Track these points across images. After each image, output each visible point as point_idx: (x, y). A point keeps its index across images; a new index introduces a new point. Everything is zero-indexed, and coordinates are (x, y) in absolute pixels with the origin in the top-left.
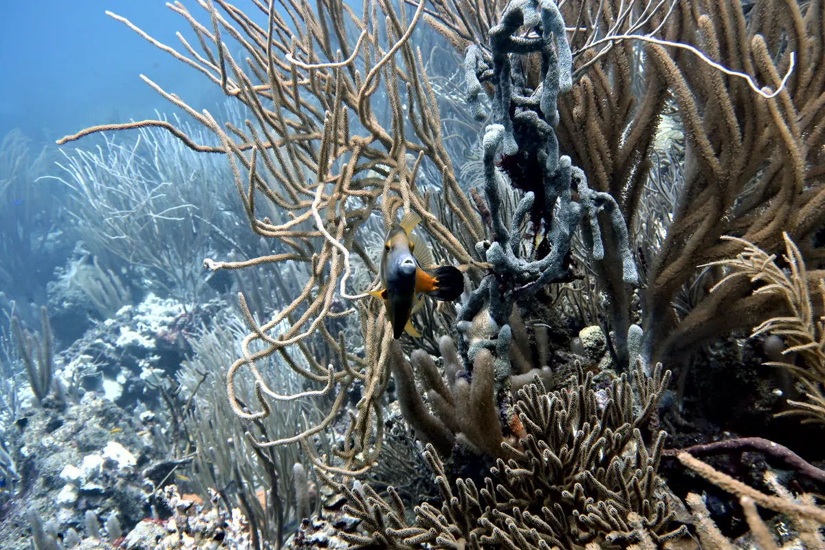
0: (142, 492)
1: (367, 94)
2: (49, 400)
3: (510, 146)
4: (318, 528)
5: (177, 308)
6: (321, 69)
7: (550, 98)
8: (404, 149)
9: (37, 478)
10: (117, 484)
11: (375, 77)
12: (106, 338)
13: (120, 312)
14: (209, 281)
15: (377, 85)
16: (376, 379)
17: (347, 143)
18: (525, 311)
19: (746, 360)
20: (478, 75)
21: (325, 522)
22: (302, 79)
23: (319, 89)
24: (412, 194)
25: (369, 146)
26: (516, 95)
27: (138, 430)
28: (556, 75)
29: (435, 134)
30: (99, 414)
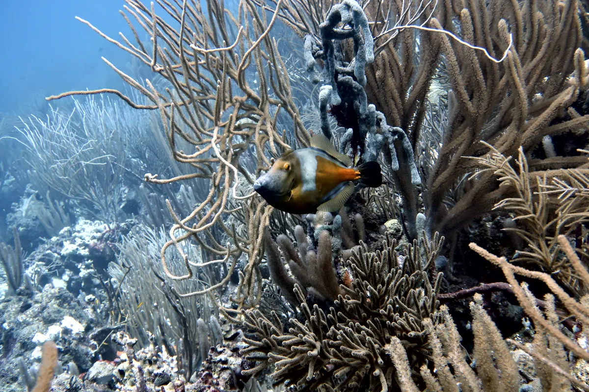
0: (90, 349)
1: (243, 68)
2: (21, 290)
3: (336, 99)
4: (221, 353)
5: (103, 227)
6: (211, 53)
7: (360, 67)
8: (268, 104)
9: (16, 343)
10: (72, 344)
11: (248, 57)
12: (53, 250)
13: (62, 232)
14: (123, 208)
15: (250, 62)
16: (256, 252)
17: (231, 101)
18: (349, 208)
19: (493, 235)
20: (313, 54)
21: (225, 348)
22: (200, 60)
23: (212, 66)
24: (275, 132)
25: (245, 102)
26: (338, 67)
27: (84, 308)
28: (363, 52)
29: (287, 94)
30: (57, 298)
